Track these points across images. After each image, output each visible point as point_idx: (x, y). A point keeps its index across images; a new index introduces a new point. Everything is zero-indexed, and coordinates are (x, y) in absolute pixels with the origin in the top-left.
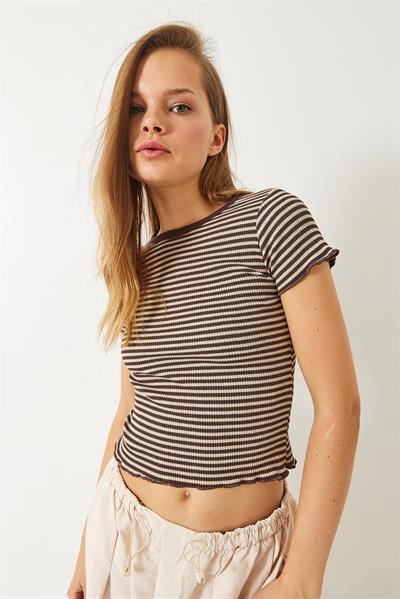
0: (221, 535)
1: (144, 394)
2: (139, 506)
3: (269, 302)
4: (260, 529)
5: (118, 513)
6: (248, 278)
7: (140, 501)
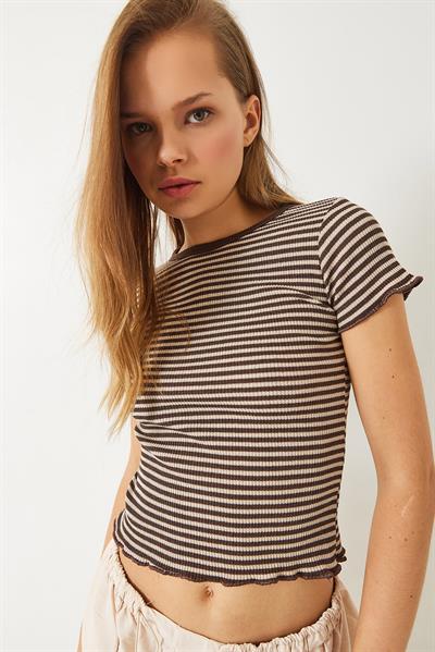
0: (253, 647)
1: (152, 454)
2: (145, 609)
3: (325, 339)
4: (305, 639)
5: (118, 617)
6: (302, 306)
7: (146, 601)
